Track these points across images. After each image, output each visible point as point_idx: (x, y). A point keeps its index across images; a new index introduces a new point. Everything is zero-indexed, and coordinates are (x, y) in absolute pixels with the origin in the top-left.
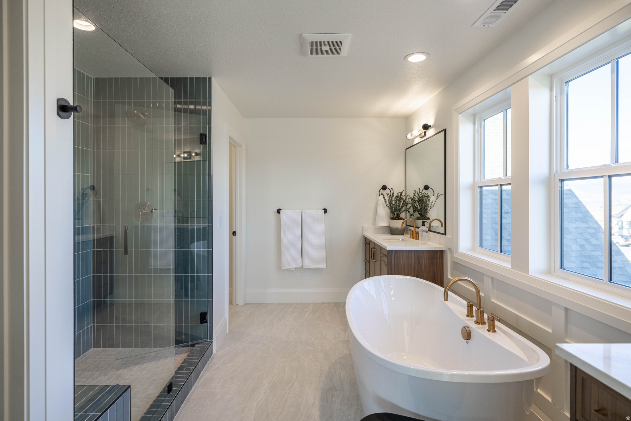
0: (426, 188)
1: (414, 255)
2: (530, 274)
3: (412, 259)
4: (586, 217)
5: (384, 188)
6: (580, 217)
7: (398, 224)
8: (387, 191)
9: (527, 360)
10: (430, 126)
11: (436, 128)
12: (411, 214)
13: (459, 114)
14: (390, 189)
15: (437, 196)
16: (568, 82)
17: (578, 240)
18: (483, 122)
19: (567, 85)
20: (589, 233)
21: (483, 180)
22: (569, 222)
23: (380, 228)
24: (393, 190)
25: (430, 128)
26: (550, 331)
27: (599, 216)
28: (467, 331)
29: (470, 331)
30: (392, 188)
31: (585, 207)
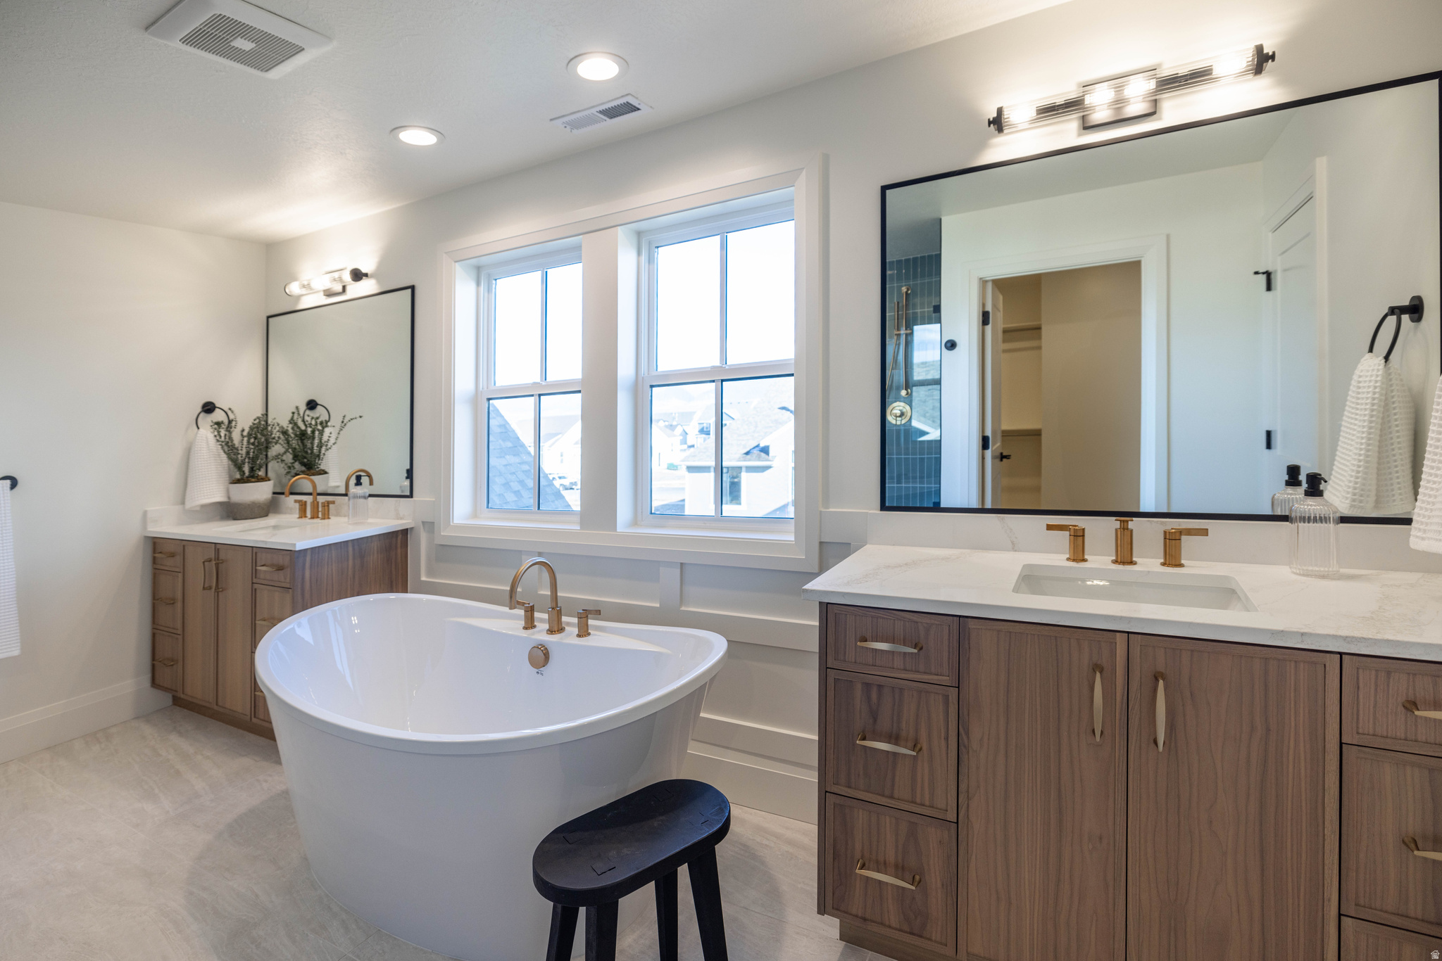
0: (312, 405)
1: (354, 550)
2: (618, 531)
3: (348, 560)
4: (518, 446)
5: (209, 408)
6: (510, 448)
7: (260, 492)
8: (218, 416)
9: (669, 652)
10: (366, 275)
11: (379, 281)
12: (290, 465)
13: (456, 262)
14: (226, 409)
15: (343, 422)
16: (658, 247)
17: (512, 484)
18: (494, 282)
19: (656, 250)
20: (523, 471)
21: (492, 387)
22: (497, 457)
23: (198, 509)
24: (232, 412)
25: (364, 278)
26: (658, 605)
27: (528, 439)
28: (542, 650)
29: (546, 649)
30: (230, 409)
31: (514, 431)
